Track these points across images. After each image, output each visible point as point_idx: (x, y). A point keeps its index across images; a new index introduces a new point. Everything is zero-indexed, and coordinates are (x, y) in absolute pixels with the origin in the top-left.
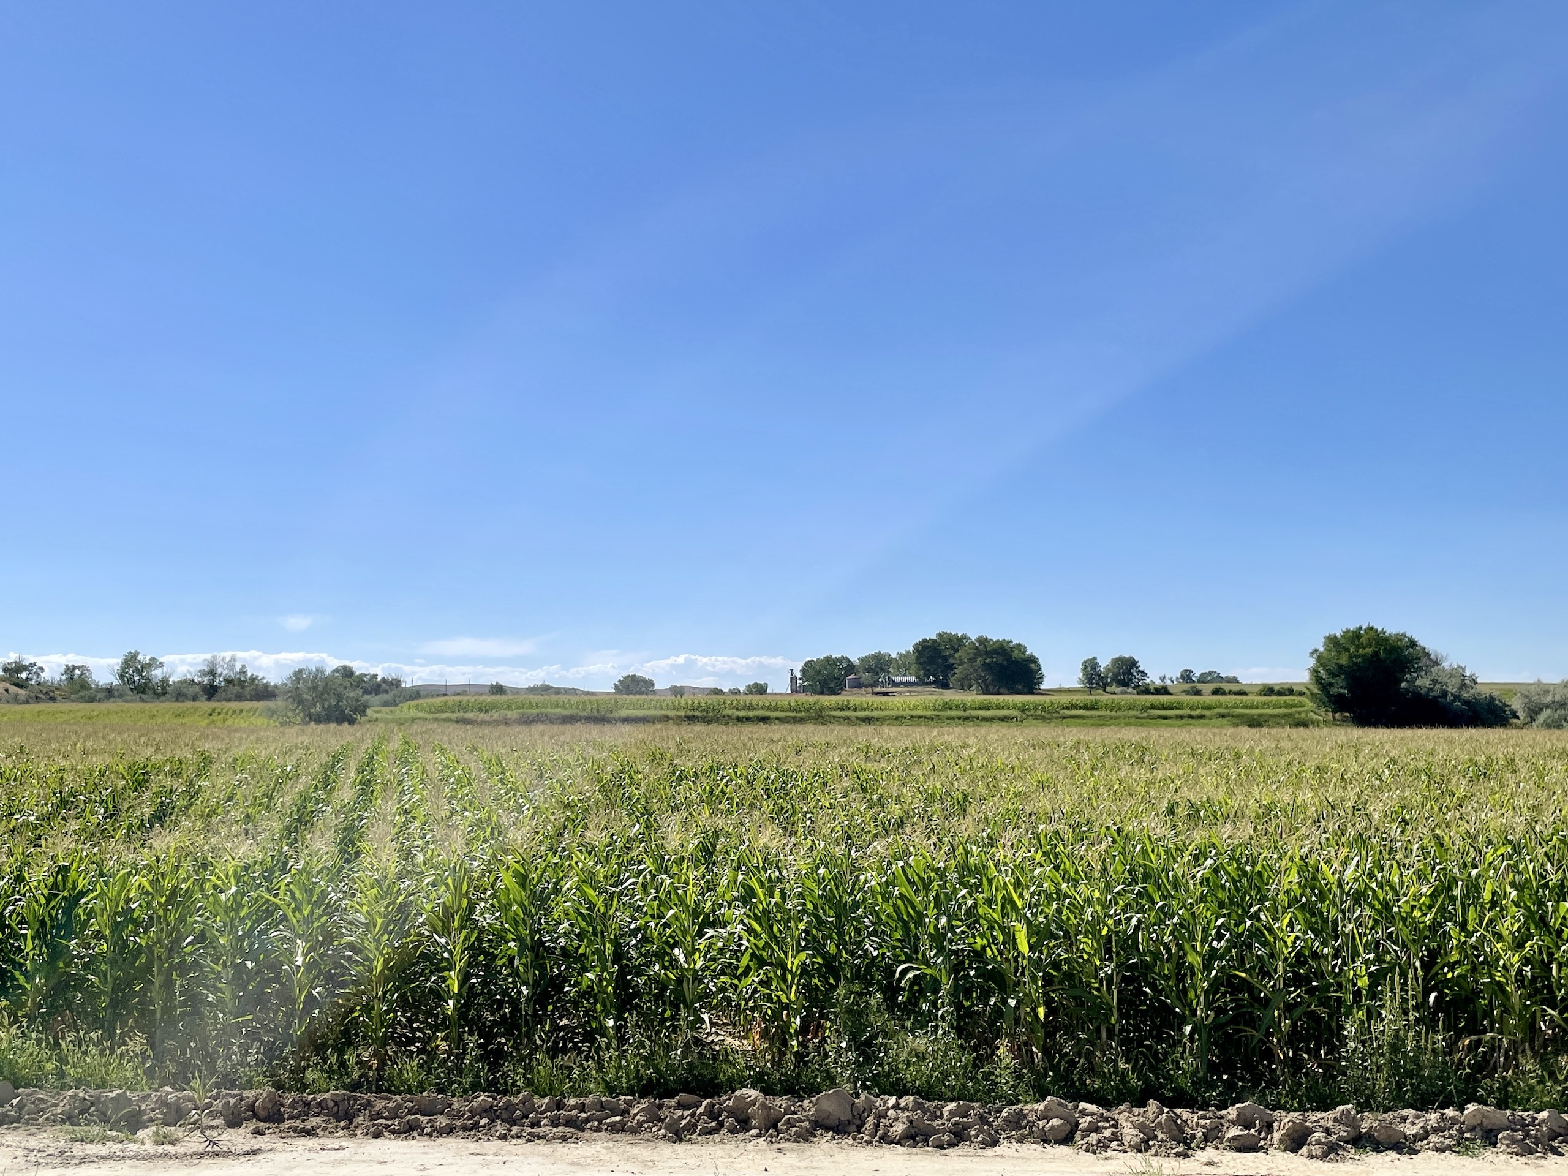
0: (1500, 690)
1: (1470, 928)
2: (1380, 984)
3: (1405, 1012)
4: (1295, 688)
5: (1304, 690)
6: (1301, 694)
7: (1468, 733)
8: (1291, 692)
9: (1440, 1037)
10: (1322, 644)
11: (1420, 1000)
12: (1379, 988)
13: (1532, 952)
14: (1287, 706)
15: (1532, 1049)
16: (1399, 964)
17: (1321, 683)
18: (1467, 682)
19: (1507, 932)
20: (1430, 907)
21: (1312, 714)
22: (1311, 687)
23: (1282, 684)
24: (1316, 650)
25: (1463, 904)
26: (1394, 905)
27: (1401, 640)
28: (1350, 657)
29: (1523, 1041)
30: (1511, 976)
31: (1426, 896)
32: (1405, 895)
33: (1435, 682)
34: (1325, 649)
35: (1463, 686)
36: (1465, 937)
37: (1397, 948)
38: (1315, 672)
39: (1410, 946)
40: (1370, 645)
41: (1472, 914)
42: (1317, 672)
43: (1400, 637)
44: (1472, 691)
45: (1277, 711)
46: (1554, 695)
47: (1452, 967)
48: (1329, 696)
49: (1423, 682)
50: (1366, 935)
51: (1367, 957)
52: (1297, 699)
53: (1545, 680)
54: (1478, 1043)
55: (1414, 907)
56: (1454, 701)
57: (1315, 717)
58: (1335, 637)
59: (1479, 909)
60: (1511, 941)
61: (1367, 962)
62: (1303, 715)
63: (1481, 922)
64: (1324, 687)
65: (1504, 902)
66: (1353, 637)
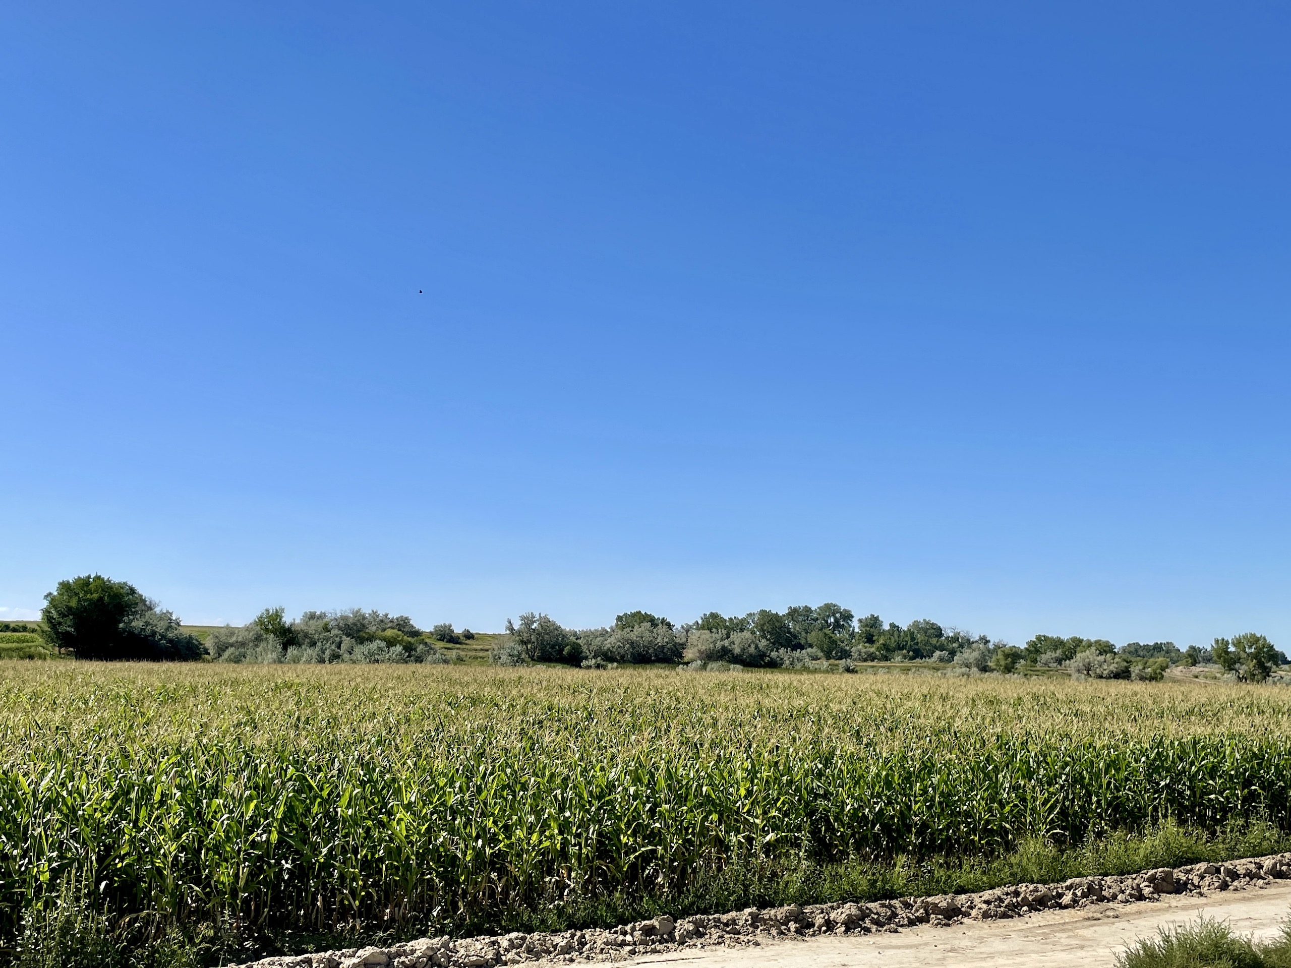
0: (199, 631)
1: (141, 825)
2: (59, 878)
3: (78, 899)
4: (29, 626)
5: (37, 628)
6: (33, 631)
7: (166, 666)
8: (24, 629)
9: (104, 918)
10: (56, 589)
11: (92, 888)
12: (58, 881)
13: (187, 841)
14: (20, 641)
15: (178, 920)
16: (78, 859)
17: (51, 622)
18: (173, 625)
19: (169, 826)
20: (110, 809)
21: (40, 648)
22: (42, 625)
23: (17, 622)
24: (50, 594)
25: (137, 805)
26: (79, 809)
27: (122, 588)
28: (79, 600)
29: (172, 914)
30: (168, 862)
31: (107, 800)
32: (90, 800)
33: (147, 624)
34: (58, 593)
35: (169, 628)
36: (136, 832)
37: (78, 846)
38: (46, 612)
39: (89, 843)
40: (96, 591)
41: (143, 813)
42: (49, 612)
43: (122, 586)
44: (176, 632)
45: (10, 645)
46: (238, 636)
47: (122, 859)
48: (57, 633)
49: (137, 624)
50: (52, 836)
51: (51, 855)
52: (28, 635)
53: (234, 624)
54: (135, 920)
55: (95, 810)
56: (160, 640)
57: (43, 651)
58: (68, 582)
59: (149, 808)
60: (171, 833)
61: (50, 860)
62: (32, 649)
63: (150, 819)
64: (54, 625)
65: (169, 802)
66: (83, 584)
